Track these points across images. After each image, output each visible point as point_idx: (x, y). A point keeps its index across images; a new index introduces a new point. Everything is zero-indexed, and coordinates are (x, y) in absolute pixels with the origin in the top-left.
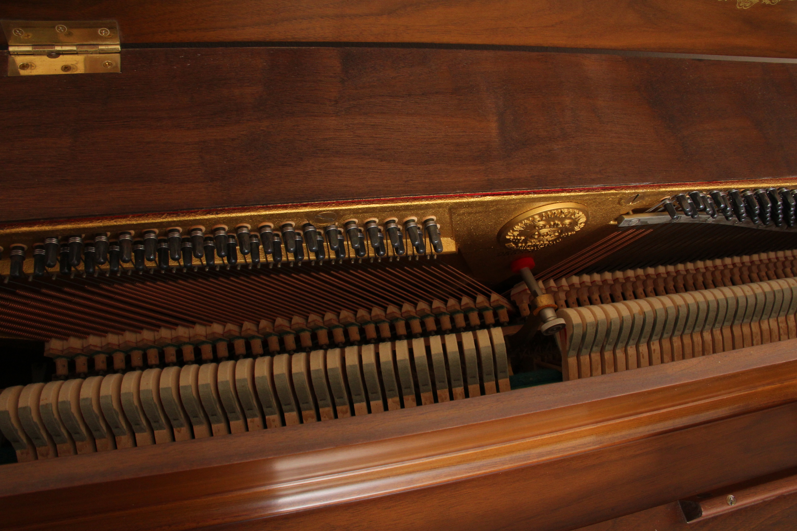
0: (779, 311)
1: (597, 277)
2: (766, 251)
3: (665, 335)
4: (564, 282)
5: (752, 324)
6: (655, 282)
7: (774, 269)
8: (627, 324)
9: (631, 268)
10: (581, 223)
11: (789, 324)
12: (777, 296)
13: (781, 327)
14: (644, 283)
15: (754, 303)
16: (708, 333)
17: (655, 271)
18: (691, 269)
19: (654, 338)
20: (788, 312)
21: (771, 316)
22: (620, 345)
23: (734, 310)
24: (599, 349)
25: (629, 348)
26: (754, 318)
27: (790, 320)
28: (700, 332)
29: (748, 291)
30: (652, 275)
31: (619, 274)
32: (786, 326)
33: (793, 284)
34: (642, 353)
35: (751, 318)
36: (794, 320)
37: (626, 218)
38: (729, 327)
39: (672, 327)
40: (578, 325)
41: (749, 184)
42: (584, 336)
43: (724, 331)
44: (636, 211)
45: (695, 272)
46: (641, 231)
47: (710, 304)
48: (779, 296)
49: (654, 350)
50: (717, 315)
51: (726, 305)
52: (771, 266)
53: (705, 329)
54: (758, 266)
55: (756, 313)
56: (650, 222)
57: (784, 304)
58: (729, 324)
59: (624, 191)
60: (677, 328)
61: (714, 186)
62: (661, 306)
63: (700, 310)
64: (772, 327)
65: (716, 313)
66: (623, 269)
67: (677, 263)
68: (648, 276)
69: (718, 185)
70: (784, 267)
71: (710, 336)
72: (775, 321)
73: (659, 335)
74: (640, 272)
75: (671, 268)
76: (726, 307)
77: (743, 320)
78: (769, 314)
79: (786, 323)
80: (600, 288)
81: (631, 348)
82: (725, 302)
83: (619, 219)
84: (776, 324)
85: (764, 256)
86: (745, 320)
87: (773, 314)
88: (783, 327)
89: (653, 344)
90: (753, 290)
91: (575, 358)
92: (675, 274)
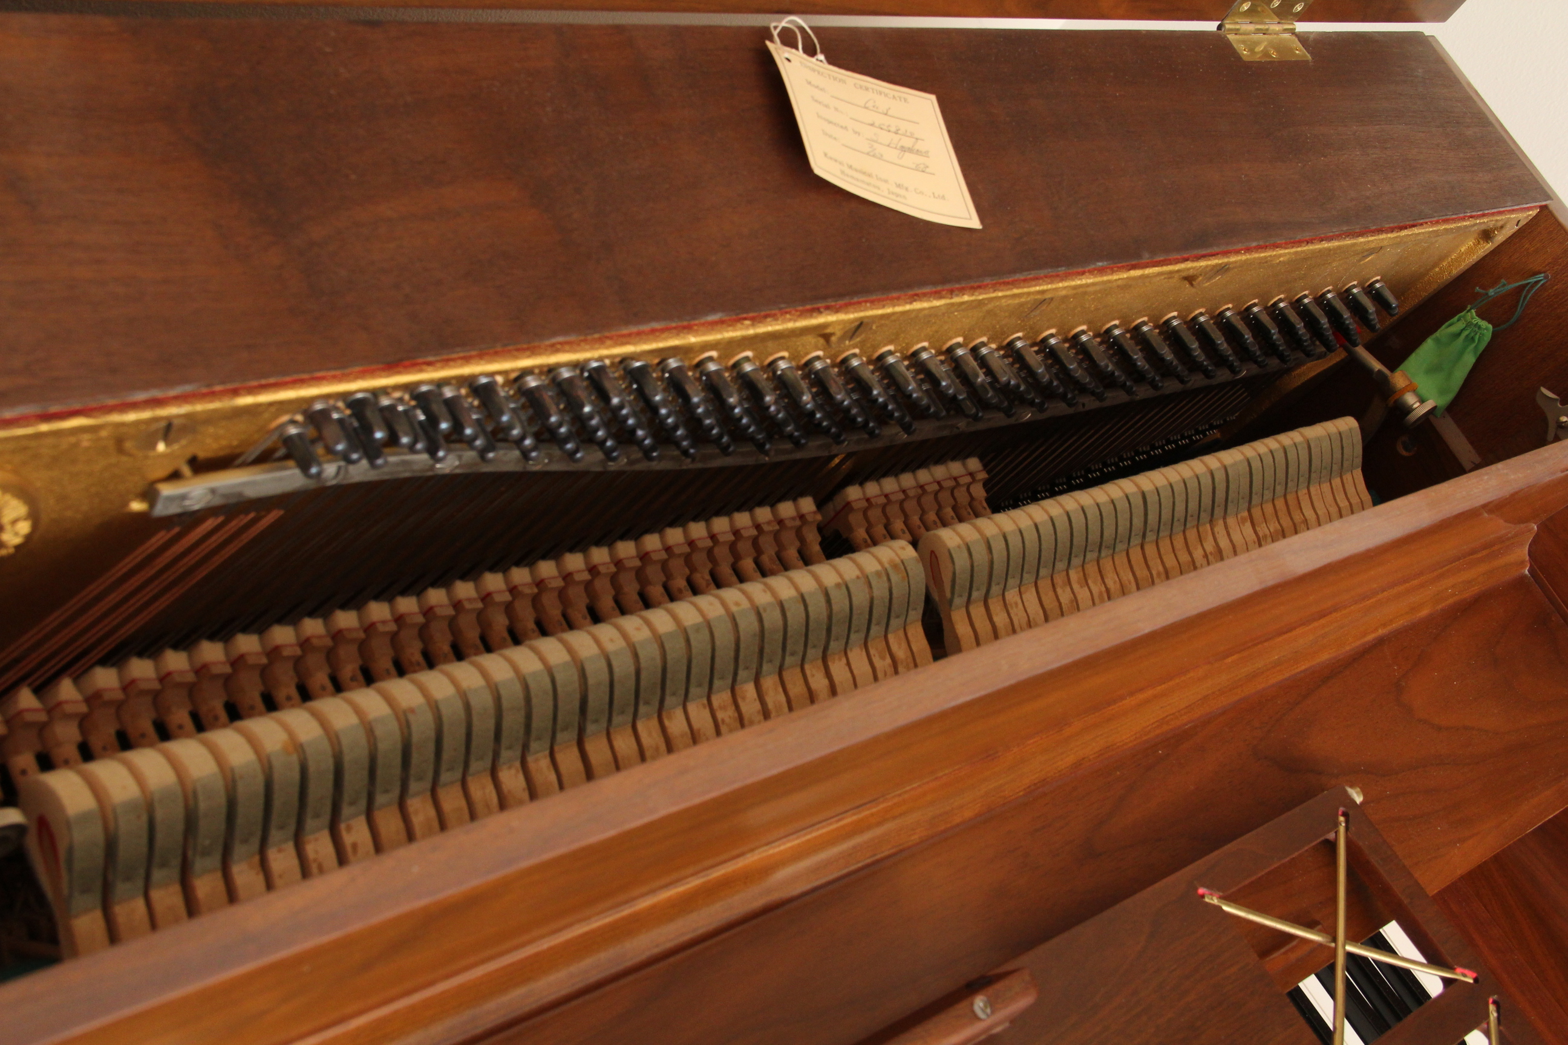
0: (707, 679)
1: (176, 661)
2: (678, 520)
3: (380, 799)
4: (67, 690)
5: (640, 726)
6: (363, 647)
7: (710, 566)
8: (251, 790)
9: (281, 620)
10: (14, 522)
11: (744, 708)
12: (693, 643)
13: (723, 721)
14: (331, 656)
15: (632, 669)
16: (513, 771)
17: (360, 618)
18: (469, 600)
19: (346, 811)
20: (734, 680)
21: (691, 695)
22: (239, 850)
23: (578, 696)
24: (175, 872)
25: (272, 854)
26: (643, 709)
27: (744, 698)
28: (488, 773)
29: (612, 640)
30: (349, 630)
31: (247, 644)
32: (736, 715)
33: (737, 604)
34: (315, 860)
35: (632, 709)
36: (755, 696)
37: (167, 490)
38: (574, 742)
39: (397, 771)
40: (85, 818)
41: (516, 358)
42: (111, 846)
43: (559, 757)
44: (200, 466)
45: (480, 605)
46: (245, 519)
47: (503, 692)
48: (700, 643)
49: (355, 846)
50: (529, 716)
51: (549, 686)
52: (699, 558)
53: (502, 760)
54: (664, 565)
55: (642, 695)
56: (251, 493)
57: (717, 660)
58: (571, 735)
59: (116, 418)
60: (413, 771)
61: (408, 373)
62: (354, 720)
63: (474, 712)
64: (696, 725)
65: (523, 713)
66: (258, 624)
67: (425, 589)
68: (337, 636)
69: (421, 371)
70: (737, 557)
71: (521, 777)
72: (704, 707)
73: (363, 803)
74: (313, 627)
75: (407, 605)
76: (551, 693)
77: (610, 720)
78: (683, 692)
79: (733, 708)
80: (192, 690)
81: (280, 851)
82: (547, 680)
83: (149, 494)
84: (707, 713)
85: (675, 536)
86: (617, 719)
87: (694, 690)
88: (727, 720)
89: (349, 829)
90: (625, 635)
91: (98, 914)
92: (421, 619)
